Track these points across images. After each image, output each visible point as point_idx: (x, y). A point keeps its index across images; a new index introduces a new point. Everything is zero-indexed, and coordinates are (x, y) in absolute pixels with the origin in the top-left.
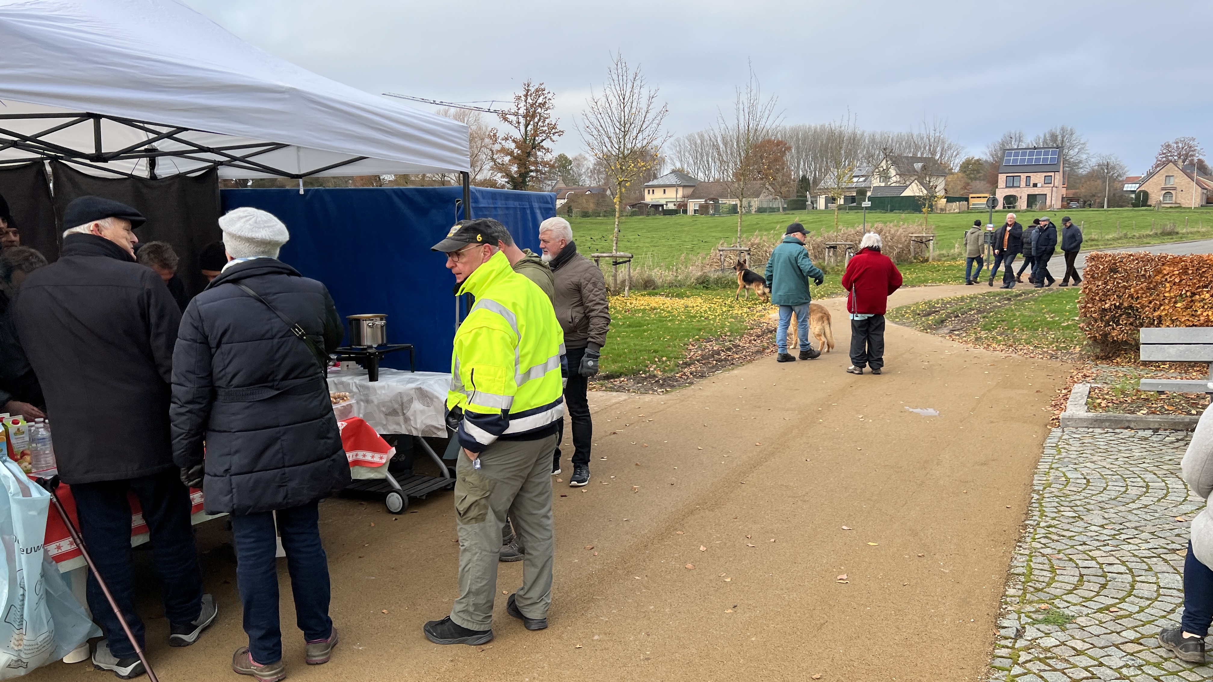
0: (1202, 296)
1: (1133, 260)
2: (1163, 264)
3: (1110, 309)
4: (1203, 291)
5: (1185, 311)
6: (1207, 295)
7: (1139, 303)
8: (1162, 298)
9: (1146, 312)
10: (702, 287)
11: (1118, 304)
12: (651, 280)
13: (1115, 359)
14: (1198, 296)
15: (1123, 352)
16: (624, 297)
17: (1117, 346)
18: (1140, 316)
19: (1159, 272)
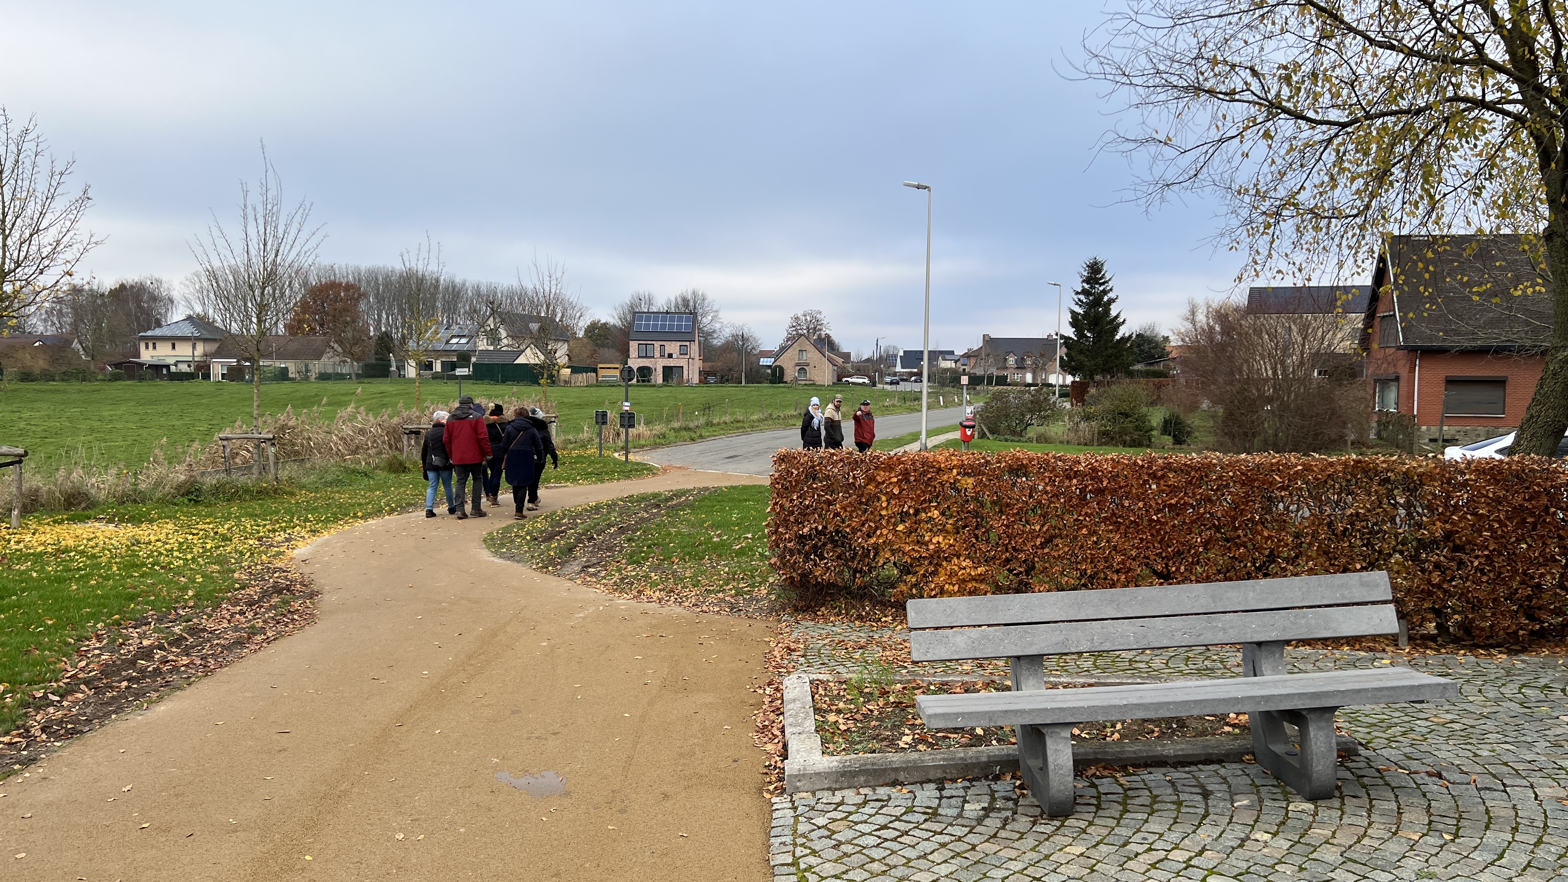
0: (929, 514)
2: (876, 468)
3: (810, 535)
4: (929, 507)
5: (909, 537)
6: (936, 512)
7: (849, 526)
8: (878, 518)
9: (858, 538)
10: (186, 501)
11: (820, 528)
12: (79, 494)
13: (819, 610)
14: (923, 515)
15: (829, 599)
16: (9, 528)
17: (821, 589)
18: (850, 545)
19: (871, 479)
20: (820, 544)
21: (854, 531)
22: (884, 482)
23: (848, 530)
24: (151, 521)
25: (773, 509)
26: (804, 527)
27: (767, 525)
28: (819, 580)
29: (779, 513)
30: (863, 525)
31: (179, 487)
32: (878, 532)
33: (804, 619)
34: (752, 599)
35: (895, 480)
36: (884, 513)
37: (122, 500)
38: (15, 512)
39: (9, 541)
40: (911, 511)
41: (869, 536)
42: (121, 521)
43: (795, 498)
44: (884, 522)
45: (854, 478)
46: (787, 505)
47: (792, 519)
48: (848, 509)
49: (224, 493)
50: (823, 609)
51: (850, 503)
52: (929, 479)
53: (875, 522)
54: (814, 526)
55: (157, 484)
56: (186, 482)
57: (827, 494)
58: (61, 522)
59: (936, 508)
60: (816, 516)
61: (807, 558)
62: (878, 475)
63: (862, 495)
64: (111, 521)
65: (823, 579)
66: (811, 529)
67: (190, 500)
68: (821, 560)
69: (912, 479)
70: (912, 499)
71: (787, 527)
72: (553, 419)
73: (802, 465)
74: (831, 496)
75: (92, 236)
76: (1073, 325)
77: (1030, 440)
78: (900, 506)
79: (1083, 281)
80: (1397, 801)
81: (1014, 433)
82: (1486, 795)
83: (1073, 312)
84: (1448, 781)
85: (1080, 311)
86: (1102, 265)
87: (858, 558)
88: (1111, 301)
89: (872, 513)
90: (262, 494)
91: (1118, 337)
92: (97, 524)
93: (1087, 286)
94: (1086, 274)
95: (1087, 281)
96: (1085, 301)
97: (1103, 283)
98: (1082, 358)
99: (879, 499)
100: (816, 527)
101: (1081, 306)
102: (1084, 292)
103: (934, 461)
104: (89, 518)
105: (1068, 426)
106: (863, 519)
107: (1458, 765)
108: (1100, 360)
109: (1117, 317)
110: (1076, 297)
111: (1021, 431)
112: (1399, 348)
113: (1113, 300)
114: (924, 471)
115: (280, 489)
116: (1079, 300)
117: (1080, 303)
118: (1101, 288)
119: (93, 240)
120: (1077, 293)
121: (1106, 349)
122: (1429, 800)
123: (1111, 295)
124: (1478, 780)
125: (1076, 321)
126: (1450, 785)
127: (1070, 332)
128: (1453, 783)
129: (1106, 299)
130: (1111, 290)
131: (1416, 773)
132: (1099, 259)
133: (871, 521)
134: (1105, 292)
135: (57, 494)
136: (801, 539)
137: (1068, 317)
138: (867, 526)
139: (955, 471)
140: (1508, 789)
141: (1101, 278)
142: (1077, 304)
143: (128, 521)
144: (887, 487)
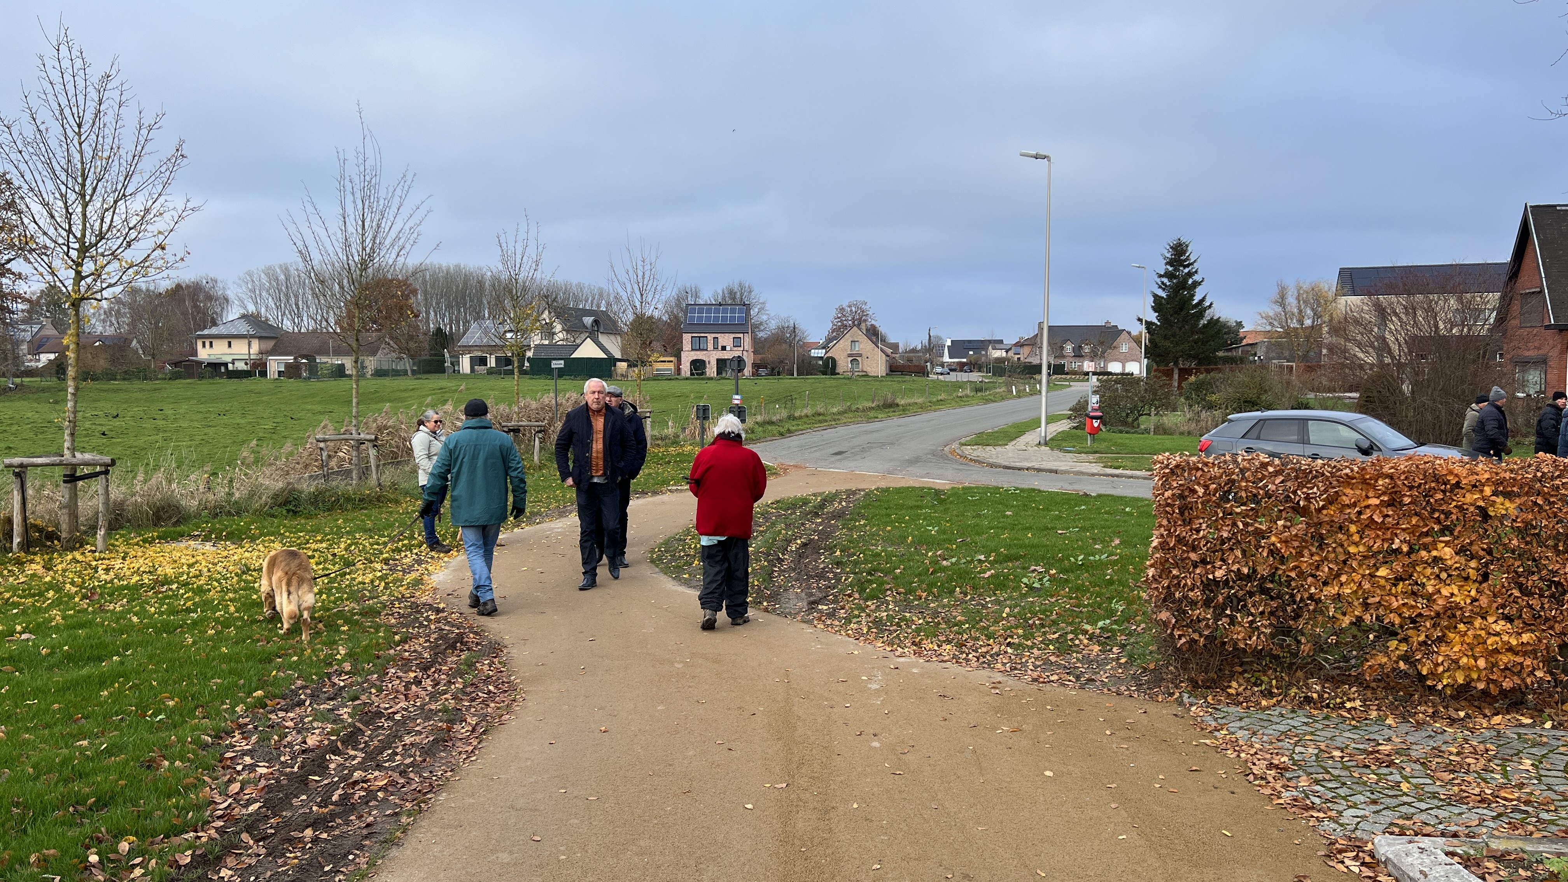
0: (1435, 553)
3: (1226, 582)
4: (1435, 543)
5: (1395, 585)
6: (1447, 549)
7: (1293, 568)
8: (1342, 558)
9: (1309, 586)
10: (284, 512)
11: (1245, 570)
12: (169, 506)
14: (1423, 553)
15: (1240, 669)
16: (95, 552)
20: (1243, 593)
21: (1302, 575)
22: (1354, 505)
23: (1292, 574)
24: (253, 539)
26: (1216, 568)
28: (1241, 645)
30: (1318, 567)
31: (275, 496)
32: (1343, 578)
35: (1376, 501)
36: (1352, 549)
37: (217, 512)
38: (101, 533)
39: (96, 569)
41: (1325, 583)
42: (219, 538)
44: (1354, 564)
45: (1308, 498)
47: (1195, 556)
48: (1296, 544)
49: (324, 502)
50: (1234, 684)
51: (1297, 535)
52: (1438, 500)
53: (1338, 564)
54: (1235, 568)
55: (252, 494)
56: (283, 490)
58: (151, 542)
59: (1447, 544)
60: (1238, 553)
61: (1219, 615)
63: (1319, 524)
64: (207, 539)
66: (1229, 572)
67: (288, 511)
70: (1405, 530)
72: (648, 415)
74: (1263, 524)
75: (188, 201)
76: (1155, 309)
77: (1147, 431)
78: (1385, 540)
79: (1167, 264)
81: (1125, 423)
83: (1155, 296)
85: (1163, 294)
86: (1187, 246)
88: (1196, 284)
89: (1334, 550)
90: (363, 502)
91: (1204, 322)
92: (192, 543)
93: (1171, 269)
94: (1169, 255)
95: (1170, 263)
96: (1168, 284)
97: (1188, 266)
98: (1167, 344)
99: (1346, 530)
100: (1238, 569)
101: (1164, 290)
102: (1168, 275)
104: (182, 536)
105: (1188, 416)
106: (1319, 558)
108: (1186, 346)
109: (1203, 300)
110: (1158, 280)
111: (1134, 421)
112: (1548, 327)
113: (1200, 284)
114: (1430, 489)
115: (384, 496)
116: (1163, 283)
117: (1163, 286)
118: (1186, 270)
119: (190, 205)
120: (1160, 276)
121: (1192, 333)
123: (1197, 278)
125: (1158, 305)
127: (1153, 317)
129: (1190, 281)
130: (1196, 272)
132: (1183, 240)
133: (1331, 561)
134: (1190, 274)
135: (145, 507)
136: (1210, 586)
137: (1151, 300)
138: (1324, 568)
141: (1185, 260)
142: (1160, 287)
143: (227, 538)
144: (1360, 513)
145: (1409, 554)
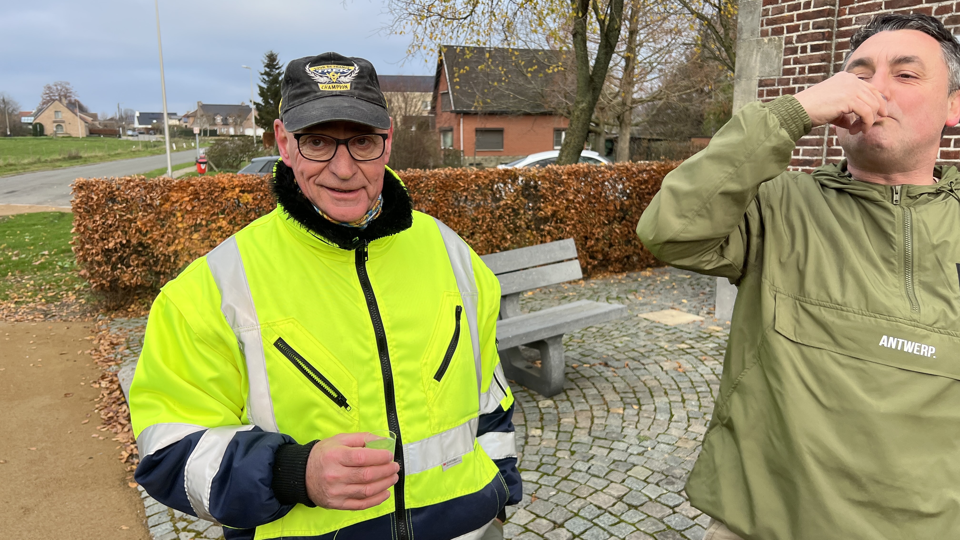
0: (219, 224)
1: (133, 187)
2: (170, 190)
3: (116, 249)
4: (218, 218)
5: (203, 242)
6: (224, 221)
7: (150, 238)
8: (175, 230)
9: (160, 247)
11: (124, 242)
13: (129, 308)
14: (213, 225)
15: (136, 297)
17: (130, 291)
18: (153, 254)
19: (166, 199)
20: (125, 255)
21: (155, 242)
22: (177, 202)
23: (150, 242)
25: (78, 230)
26: (109, 242)
27: (73, 244)
28: (128, 284)
29: (83, 233)
30: (163, 236)
32: (177, 241)
33: (117, 316)
34: (63, 305)
35: (187, 199)
36: (180, 225)
40: (204, 223)
41: (169, 245)
43: (98, 219)
44: (181, 233)
45: (151, 199)
46: (91, 226)
47: (96, 236)
48: (148, 225)
50: (133, 306)
51: (149, 220)
52: (216, 197)
53: (173, 234)
54: (118, 241)
57: (127, 214)
59: (224, 219)
60: (120, 232)
61: (114, 268)
62: (173, 196)
63: (160, 213)
65: (131, 283)
66: (116, 244)
68: (127, 268)
69: (202, 197)
70: (203, 213)
71: (92, 243)
73: (101, 190)
74: (131, 215)
76: (261, 95)
78: (193, 219)
79: (265, 66)
80: (596, 387)
81: (232, 167)
82: (638, 373)
83: (260, 87)
84: (614, 367)
85: (265, 86)
86: (276, 56)
87: (160, 263)
89: (170, 226)
93: (268, 70)
94: (266, 61)
95: (268, 66)
96: (267, 79)
98: (269, 117)
99: (174, 215)
100: (121, 242)
101: (265, 83)
102: (266, 73)
103: (220, 182)
106: (162, 232)
107: (612, 356)
110: (261, 77)
111: (237, 165)
112: (452, 112)
114: (212, 191)
116: (263, 79)
117: (264, 81)
118: (277, 71)
120: (262, 74)
122: (612, 383)
124: (630, 364)
125: (263, 93)
126: (616, 370)
127: (259, 100)
128: (617, 368)
131: (594, 365)
132: (274, 52)
133: (169, 233)
136: (107, 253)
137: (258, 91)
138: (166, 237)
139: (237, 190)
140: (646, 367)
141: (277, 65)
142: (262, 81)
144: (181, 205)
145: (207, 226)
